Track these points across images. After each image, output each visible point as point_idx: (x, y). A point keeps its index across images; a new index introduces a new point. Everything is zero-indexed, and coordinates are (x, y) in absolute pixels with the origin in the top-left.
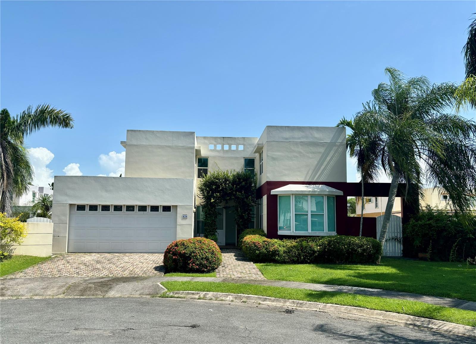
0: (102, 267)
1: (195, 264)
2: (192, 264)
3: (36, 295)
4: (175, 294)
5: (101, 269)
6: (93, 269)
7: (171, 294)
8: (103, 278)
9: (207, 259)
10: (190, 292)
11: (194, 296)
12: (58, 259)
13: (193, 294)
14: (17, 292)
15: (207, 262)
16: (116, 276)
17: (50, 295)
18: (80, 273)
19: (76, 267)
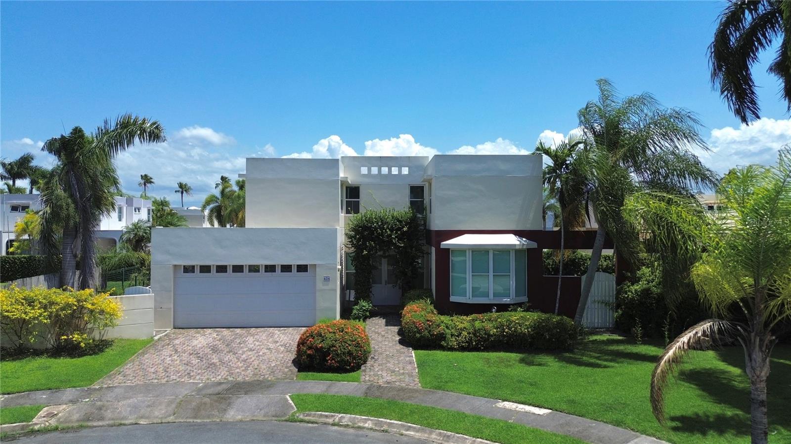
0: (219, 361)
1: (335, 361)
2: (331, 361)
3: (142, 418)
4: (306, 416)
5: (218, 364)
6: (208, 366)
7: (301, 417)
8: (220, 384)
9: (350, 353)
10: (323, 413)
11: (328, 420)
12: (163, 343)
13: (326, 416)
14: (118, 413)
15: (350, 357)
16: (236, 379)
17: (157, 417)
18: (192, 374)
19: (185, 362)
